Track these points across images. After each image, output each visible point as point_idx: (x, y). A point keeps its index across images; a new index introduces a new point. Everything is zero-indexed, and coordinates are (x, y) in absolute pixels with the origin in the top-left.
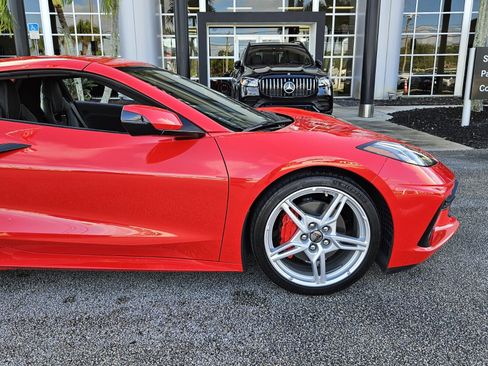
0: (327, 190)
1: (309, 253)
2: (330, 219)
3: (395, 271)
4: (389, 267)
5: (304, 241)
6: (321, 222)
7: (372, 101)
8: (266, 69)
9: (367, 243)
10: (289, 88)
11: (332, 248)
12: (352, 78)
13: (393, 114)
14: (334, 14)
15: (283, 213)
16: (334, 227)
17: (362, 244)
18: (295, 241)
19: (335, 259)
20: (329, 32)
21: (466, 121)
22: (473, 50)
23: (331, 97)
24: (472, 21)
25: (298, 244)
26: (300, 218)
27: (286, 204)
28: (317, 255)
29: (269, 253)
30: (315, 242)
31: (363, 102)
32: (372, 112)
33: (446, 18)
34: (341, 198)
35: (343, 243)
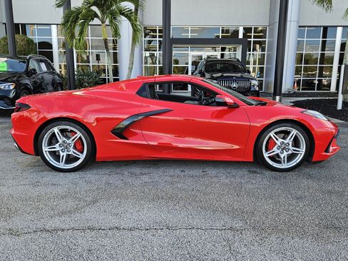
0: (289, 129)
1: (280, 154)
2: (289, 140)
3: (315, 163)
4: (313, 160)
5: (278, 149)
6: (286, 142)
7: (280, 94)
8: (219, 74)
9: (304, 150)
10: (234, 85)
11: (290, 152)
12: (264, 79)
13: (293, 102)
14: (252, 40)
15: (270, 137)
16: (291, 143)
17: (302, 150)
18: (275, 149)
19: (291, 157)
20: (250, 51)
21: (340, 107)
22: (343, 66)
23: (258, 91)
24: (342, 44)
25: (276, 150)
26: (277, 139)
27: (272, 134)
28: (284, 155)
29: (264, 154)
30: (282, 150)
31: (275, 94)
32: (280, 100)
33: (324, 43)
34: (294, 132)
35: (294, 150)
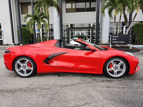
4: (129, 74)
9: (125, 71)
16: (119, 67)
18: (112, 68)
28: (116, 71)
30: (115, 69)
35: (120, 70)
